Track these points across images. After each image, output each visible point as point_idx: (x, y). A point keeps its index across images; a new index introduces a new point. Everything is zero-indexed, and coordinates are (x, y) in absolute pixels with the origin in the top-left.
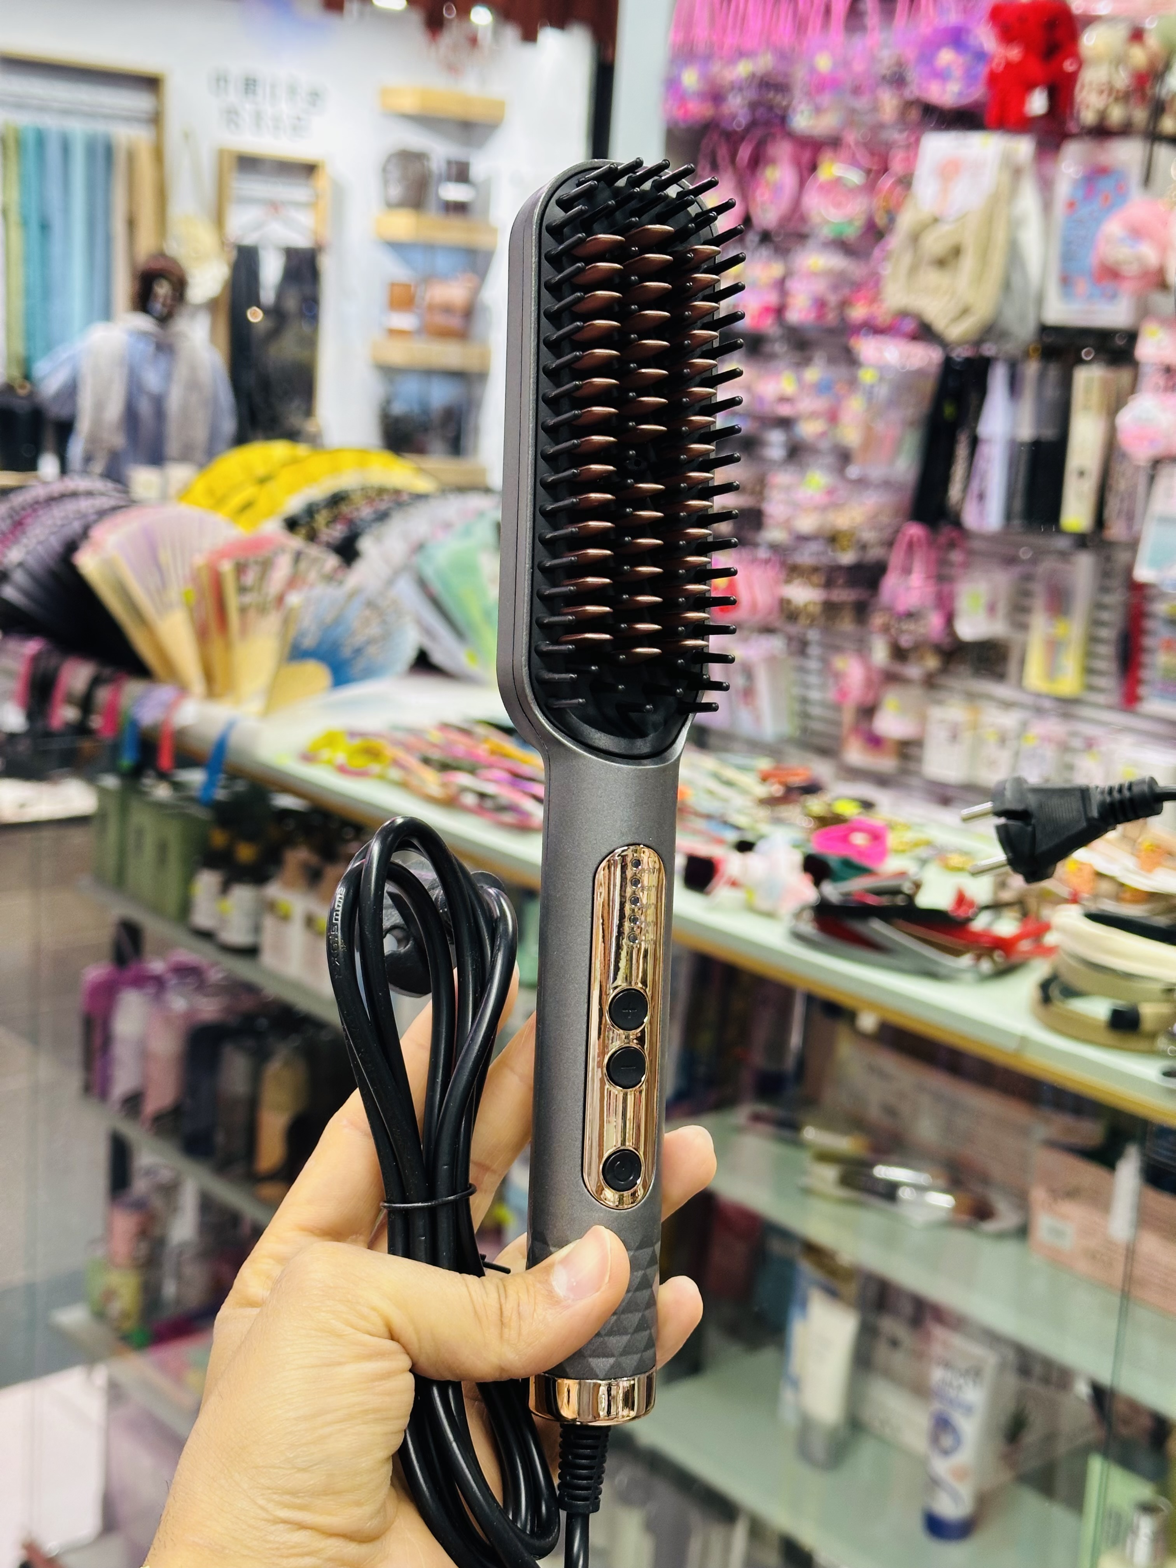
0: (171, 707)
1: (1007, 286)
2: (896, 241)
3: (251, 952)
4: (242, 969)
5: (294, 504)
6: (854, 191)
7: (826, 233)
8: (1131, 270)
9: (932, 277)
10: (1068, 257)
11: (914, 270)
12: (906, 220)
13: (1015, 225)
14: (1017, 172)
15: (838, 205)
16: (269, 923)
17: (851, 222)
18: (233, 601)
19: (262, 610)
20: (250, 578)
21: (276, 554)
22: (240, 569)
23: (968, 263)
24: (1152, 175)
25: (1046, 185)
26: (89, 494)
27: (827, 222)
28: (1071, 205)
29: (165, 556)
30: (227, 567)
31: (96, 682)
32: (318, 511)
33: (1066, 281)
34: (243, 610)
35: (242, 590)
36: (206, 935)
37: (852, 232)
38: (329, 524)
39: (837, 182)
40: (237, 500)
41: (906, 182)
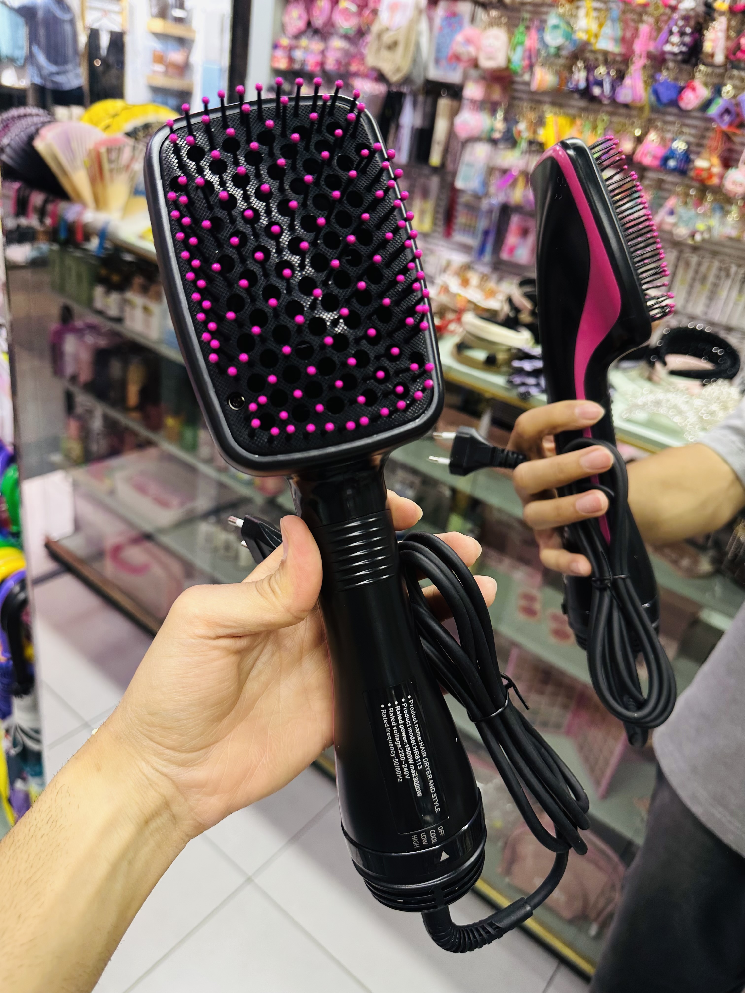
0: (80, 214)
1: (415, 61)
2: (370, 38)
3: (119, 320)
4: (116, 327)
5: (129, 127)
6: (354, 14)
7: (342, 31)
8: (465, 57)
9: (385, 54)
10: (438, 50)
11: (379, 50)
12: (375, 28)
13: (419, 34)
14: (420, 12)
15: (346, 20)
16: (127, 309)
17: (351, 28)
18: (106, 166)
19: (119, 170)
20: (114, 155)
21: (124, 146)
22: (109, 151)
23: (400, 49)
24: (475, 18)
25: (431, 20)
26: (37, 115)
27: (342, 27)
28: (441, 29)
29: (74, 145)
30: (103, 150)
31: (46, 202)
32: (139, 131)
33: (437, 61)
34: (111, 171)
35: (110, 161)
36: (100, 313)
37: (352, 33)
38: (144, 137)
39: (346, 9)
40: (103, 124)
41: (375, 12)
